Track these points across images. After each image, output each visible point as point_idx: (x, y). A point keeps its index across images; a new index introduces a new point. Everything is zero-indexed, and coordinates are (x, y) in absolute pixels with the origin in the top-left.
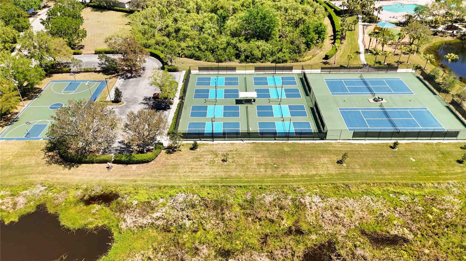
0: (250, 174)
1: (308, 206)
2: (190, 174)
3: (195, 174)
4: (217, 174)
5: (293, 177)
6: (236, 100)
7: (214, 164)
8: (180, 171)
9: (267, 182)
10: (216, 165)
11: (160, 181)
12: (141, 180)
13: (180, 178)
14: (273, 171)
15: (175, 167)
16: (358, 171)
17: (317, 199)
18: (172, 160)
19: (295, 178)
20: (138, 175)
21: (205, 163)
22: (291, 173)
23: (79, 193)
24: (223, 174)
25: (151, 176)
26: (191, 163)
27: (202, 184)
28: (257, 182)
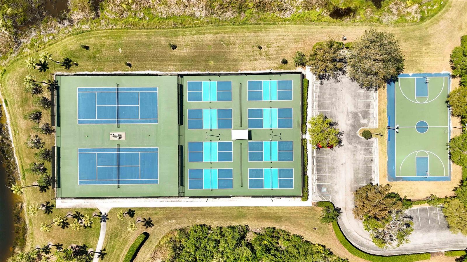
0: (241, 34)
1: (204, 8)
2: (284, 34)
3: (281, 34)
4: (265, 34)
5: (210, 33)
6: (251, 140)
7: (267, 44)
8: (291, 37)
9: (229, 28)
10: (266, 43)
11: (305, 28)
12: (318, 29)
13: (291, 31)
14: (224, 37)
15: (296, 41)
16: (163, 39)
17: (197, 14)
18: (299, 46)
19: (209, 31)
20: (321, 33)
21: (274, 45)
22: (212, 35)
23: (358, 17)
24: (260, 34)
25: (312, 32)
26: (284, 44)
27: (275, 26)
28: (236, 28)
